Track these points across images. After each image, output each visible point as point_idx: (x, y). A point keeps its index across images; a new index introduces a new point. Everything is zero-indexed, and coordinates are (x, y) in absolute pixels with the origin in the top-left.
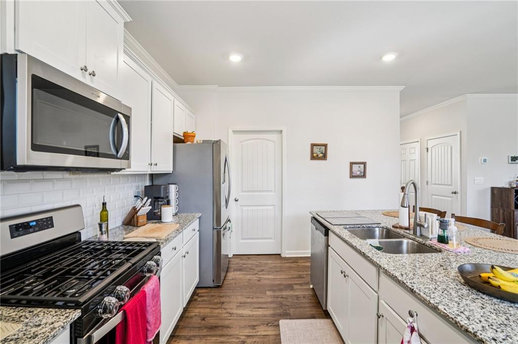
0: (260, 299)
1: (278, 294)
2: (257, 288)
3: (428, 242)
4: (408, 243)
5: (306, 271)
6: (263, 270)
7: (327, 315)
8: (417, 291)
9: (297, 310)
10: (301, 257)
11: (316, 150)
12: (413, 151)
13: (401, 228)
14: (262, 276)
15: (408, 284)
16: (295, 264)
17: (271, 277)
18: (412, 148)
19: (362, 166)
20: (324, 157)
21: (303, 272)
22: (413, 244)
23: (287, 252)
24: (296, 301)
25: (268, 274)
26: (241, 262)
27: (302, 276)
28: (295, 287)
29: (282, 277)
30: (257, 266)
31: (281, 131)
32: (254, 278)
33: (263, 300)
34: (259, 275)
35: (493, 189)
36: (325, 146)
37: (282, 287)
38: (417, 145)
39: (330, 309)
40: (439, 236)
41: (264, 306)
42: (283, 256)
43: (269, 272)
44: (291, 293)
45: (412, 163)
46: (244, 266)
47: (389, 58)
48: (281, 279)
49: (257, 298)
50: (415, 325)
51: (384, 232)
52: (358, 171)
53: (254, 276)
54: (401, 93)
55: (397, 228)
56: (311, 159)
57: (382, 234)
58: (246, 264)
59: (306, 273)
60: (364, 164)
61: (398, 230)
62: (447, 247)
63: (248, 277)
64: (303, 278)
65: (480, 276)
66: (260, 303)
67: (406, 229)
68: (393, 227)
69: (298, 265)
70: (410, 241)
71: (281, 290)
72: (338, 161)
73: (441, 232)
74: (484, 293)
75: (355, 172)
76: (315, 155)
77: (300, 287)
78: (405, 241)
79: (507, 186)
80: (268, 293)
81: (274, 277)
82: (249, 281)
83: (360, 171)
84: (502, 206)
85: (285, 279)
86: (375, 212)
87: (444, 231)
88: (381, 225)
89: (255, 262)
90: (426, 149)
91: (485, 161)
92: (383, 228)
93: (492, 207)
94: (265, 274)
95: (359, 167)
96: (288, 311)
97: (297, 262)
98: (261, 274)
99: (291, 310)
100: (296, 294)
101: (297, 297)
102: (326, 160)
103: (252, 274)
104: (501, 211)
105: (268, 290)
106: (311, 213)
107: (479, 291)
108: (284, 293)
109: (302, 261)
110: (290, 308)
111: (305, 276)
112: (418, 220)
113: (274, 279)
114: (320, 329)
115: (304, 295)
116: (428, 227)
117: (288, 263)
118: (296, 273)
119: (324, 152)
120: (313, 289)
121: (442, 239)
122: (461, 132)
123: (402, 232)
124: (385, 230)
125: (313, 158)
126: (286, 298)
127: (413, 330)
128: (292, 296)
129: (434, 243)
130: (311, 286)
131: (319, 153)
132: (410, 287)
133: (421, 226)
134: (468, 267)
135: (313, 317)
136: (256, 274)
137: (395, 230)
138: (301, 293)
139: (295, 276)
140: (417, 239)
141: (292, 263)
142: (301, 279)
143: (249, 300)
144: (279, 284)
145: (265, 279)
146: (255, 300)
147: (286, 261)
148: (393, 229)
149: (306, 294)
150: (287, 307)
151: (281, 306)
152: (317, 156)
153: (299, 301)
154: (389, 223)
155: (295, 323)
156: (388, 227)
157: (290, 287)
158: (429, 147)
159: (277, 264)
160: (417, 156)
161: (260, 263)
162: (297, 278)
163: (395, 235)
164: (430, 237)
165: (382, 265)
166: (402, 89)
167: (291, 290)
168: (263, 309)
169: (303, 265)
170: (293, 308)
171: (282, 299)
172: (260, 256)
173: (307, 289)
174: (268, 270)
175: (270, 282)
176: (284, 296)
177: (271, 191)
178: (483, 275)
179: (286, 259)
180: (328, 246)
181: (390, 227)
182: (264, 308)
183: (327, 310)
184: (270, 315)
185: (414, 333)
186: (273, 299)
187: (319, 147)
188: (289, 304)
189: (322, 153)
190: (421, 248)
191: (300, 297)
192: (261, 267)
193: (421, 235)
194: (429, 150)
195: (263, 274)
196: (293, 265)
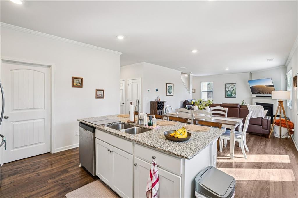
0: (44, 187)
1: (58, 178)
2: (38, 182)
3: (145, 127)
4: (137, 129)
5: (73, 158)
6: (39, 167)
7: (96, 178)
8: (156, 147)
9: (76, 183)
10: (66, 150)
11: (75, 81)
12: (121, 85)
13: (131, 122)
14: (39, 172)
15: (151, 145)
16: (64, 155)
17: (47, 169)
18: (121, 83)
19: (102, 92)
20: (81, 86)
21: (71, 159)
22: (139, 129)
23: (56, 149)
24: (73, 178)
25: (45, 168)
26: (14, 167)
27: (72, 162)
28: (69, 170)
29: (57, 167)
30: (32, 166)
31: (50, 67)
32: (33, 175)
33: (47, 188)
34: (36, 171)
35: (151, 102)
36: (82, 79)
37: (59, 173)
38: (124, 82)
39: (98, 174)
40: (149, 123)
41: (49, 191)
42: (53, 153)
43: (45, 166)
44: (68, 174)
45: (121, 91)
46: (19, 169)
47: (121, 38)
48: (57, 168)
49: (41, 188)
50: (155, 162)
51: (124, 126)
52: (100, 95)
53: (32, 174)
54: (121, 55)
55: (129, 122)
56: (73, 87)
57: (123, 127)
58: (21, 167)
59: (73, 159)
60: (103, 90)
61: (130, 123)
62: (153, 127)
63: (27, 176)
64: (73, 162)
65: (170, 135)
66: (45, 190)
67: (133, 122)
68: (127, 122)
69: (66, 156)
70: (138, 127)
71: (59, 175)
72: (89, 89)
73: (149, 121)
74: (174, 141)
75: (99, 95)
76: (75, 84)
77: (72, 169)
78: (136, 128)
79: (155, 101)
80: (49, 181)
81: (50, 169)
82: (29, 179)
83: (101, 95)
84: (154, 109)
85: (60, 167)
86: (114, 116)
87: (151, 121)
88: (122, 122)
89: (29, 164)
90: (127, 85)
91: (149, 91)
92: (122, 123)
93: (151, 110)
94: (42, 169)
95: (101, 92)
96: (70, 187)
97: (65, 154)
98: (38, 171)
99: (71, 185)
100: (71, 174)
101: (73, 176)
102: (82, 87)
103: (29, 173)
104: (154, 111)
105: (49, 179)
106: (79, 121)
107: (172, 141)
108: (62, 177)
109: (68, 153)
110: (71, 184)
111: (73, 161)
112: (140, 117)
113: (51, 170)
114: (94, 188)
115: (77, 173)
116: (144, 120)
117: (58, 156)
118: (66, 161)
119: (81, 83)
120: (82, 167)
121: (150, 124)
122: (141, 78)
123: (132, 124)
124: (124, 124)
125: (74, 86)
126: (65, 179)
127: (154, 164)
128: (68, 177)
129: (147, 126)
130: (80, 166)
131: (77, 83)
132: (153, 146)
133: (141, 120)
134: (166, 133)
135: (87, 183)
136: (34, 171)
137: (129, 123)
138: (74, 172)
139: (66, 163)
140: (140, 126)
141: (61, 155)
142: (71, 164)
143: (34, 193)
144: (56, 172)
145: (43, 172)
146: (40, 190)
147: (56, 156)
148: (128, 123)
149: (78, 171)
150: (68, 184)
151: (63, 186)
152: (77, 85)
153: (75, 178)
154: (124, 120)
155: (78, 192)
156: (125, 122)
157: (66, 171)
158: (129, 83)
159: (50, 160)
160: (123, 88)
161: (34, 163)
162: (68, 164)
163: (129, 126)
164: (144, 124)
165: (137, 140)
166: (121, 54)
167: (67, 173)
168: (50, 194)
169: (70, 155)
170: (72, 183)
171: (62, 181)
172: (32, 158)
173: (77, 168)
174: (44, 165)
175: (48, 173)
176: (63, 179)
177: (41, 108)
178: (171, 135)
179: (55, 154)
180: (95, 138)
181: (126, 122)
182: (50, 192)
183: (96, 175)
184: (56, 195)
185: (155, 165)
186: (55, 184)
187: (78, 80)
188: (68, 182)
189: (79, 83)
190: (143, 130)
191: (75, 175)
192: (37, 165)
193: (141, 124)
194: (129, 85)
195: (40, 170)
196: (62, 157)
